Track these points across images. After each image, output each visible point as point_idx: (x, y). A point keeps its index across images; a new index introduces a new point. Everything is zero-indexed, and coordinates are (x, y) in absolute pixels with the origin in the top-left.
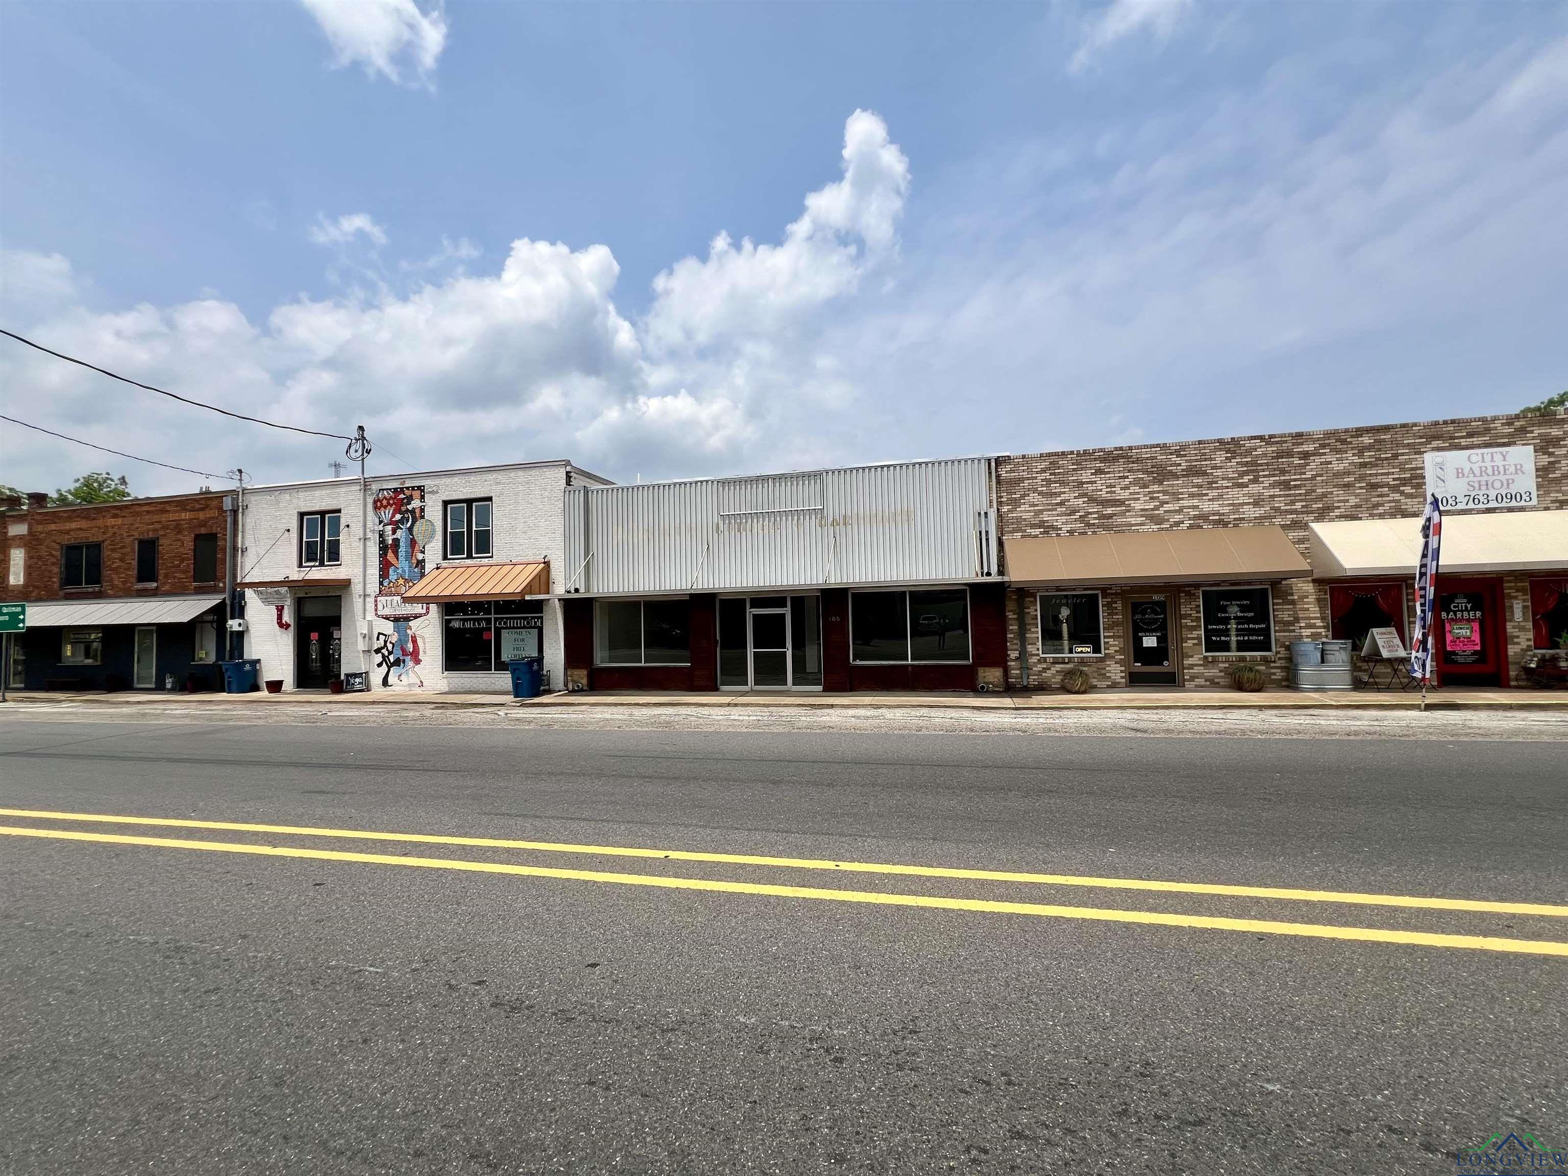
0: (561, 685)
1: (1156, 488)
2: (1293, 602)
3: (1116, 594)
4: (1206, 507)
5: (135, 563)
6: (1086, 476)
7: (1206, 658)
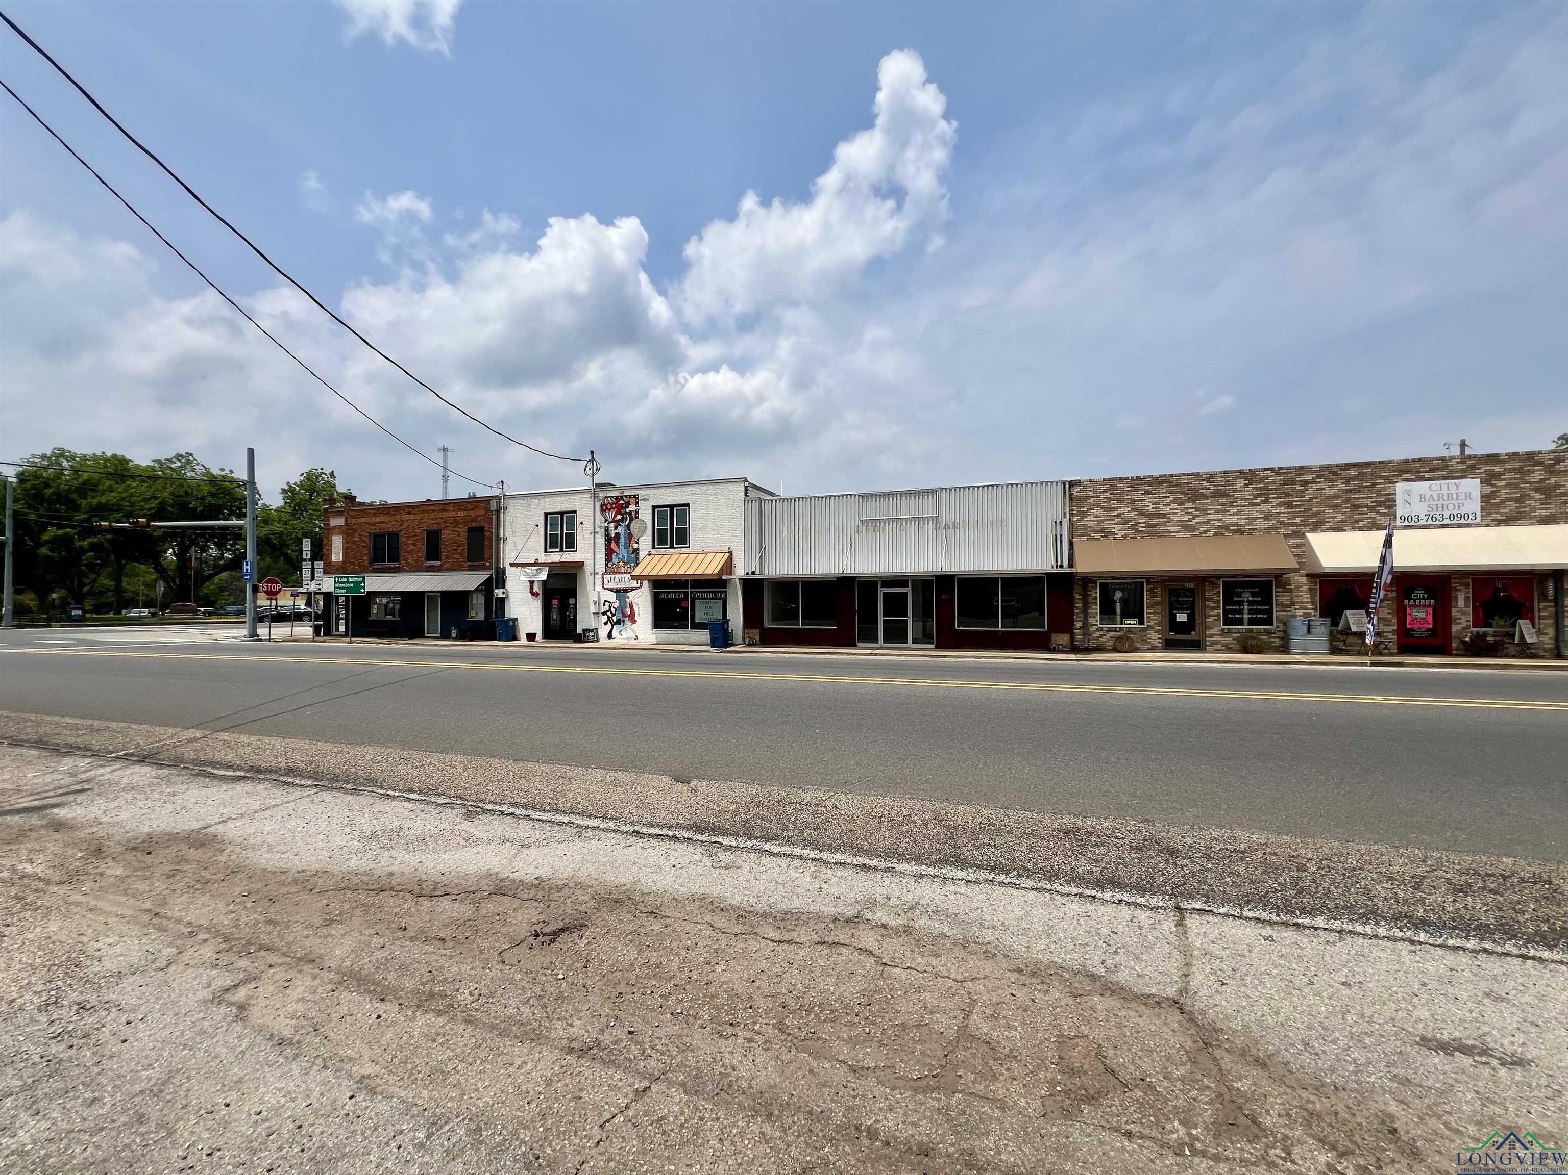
0: (740, 640)
1: (1190, 505)
2: (1291, 591)
3: (1157, 582)
4: (1228, 520)
5: (424, 547)
6: (1137, 495)
7: (1223, 629)
